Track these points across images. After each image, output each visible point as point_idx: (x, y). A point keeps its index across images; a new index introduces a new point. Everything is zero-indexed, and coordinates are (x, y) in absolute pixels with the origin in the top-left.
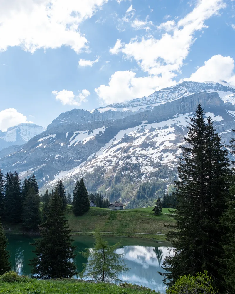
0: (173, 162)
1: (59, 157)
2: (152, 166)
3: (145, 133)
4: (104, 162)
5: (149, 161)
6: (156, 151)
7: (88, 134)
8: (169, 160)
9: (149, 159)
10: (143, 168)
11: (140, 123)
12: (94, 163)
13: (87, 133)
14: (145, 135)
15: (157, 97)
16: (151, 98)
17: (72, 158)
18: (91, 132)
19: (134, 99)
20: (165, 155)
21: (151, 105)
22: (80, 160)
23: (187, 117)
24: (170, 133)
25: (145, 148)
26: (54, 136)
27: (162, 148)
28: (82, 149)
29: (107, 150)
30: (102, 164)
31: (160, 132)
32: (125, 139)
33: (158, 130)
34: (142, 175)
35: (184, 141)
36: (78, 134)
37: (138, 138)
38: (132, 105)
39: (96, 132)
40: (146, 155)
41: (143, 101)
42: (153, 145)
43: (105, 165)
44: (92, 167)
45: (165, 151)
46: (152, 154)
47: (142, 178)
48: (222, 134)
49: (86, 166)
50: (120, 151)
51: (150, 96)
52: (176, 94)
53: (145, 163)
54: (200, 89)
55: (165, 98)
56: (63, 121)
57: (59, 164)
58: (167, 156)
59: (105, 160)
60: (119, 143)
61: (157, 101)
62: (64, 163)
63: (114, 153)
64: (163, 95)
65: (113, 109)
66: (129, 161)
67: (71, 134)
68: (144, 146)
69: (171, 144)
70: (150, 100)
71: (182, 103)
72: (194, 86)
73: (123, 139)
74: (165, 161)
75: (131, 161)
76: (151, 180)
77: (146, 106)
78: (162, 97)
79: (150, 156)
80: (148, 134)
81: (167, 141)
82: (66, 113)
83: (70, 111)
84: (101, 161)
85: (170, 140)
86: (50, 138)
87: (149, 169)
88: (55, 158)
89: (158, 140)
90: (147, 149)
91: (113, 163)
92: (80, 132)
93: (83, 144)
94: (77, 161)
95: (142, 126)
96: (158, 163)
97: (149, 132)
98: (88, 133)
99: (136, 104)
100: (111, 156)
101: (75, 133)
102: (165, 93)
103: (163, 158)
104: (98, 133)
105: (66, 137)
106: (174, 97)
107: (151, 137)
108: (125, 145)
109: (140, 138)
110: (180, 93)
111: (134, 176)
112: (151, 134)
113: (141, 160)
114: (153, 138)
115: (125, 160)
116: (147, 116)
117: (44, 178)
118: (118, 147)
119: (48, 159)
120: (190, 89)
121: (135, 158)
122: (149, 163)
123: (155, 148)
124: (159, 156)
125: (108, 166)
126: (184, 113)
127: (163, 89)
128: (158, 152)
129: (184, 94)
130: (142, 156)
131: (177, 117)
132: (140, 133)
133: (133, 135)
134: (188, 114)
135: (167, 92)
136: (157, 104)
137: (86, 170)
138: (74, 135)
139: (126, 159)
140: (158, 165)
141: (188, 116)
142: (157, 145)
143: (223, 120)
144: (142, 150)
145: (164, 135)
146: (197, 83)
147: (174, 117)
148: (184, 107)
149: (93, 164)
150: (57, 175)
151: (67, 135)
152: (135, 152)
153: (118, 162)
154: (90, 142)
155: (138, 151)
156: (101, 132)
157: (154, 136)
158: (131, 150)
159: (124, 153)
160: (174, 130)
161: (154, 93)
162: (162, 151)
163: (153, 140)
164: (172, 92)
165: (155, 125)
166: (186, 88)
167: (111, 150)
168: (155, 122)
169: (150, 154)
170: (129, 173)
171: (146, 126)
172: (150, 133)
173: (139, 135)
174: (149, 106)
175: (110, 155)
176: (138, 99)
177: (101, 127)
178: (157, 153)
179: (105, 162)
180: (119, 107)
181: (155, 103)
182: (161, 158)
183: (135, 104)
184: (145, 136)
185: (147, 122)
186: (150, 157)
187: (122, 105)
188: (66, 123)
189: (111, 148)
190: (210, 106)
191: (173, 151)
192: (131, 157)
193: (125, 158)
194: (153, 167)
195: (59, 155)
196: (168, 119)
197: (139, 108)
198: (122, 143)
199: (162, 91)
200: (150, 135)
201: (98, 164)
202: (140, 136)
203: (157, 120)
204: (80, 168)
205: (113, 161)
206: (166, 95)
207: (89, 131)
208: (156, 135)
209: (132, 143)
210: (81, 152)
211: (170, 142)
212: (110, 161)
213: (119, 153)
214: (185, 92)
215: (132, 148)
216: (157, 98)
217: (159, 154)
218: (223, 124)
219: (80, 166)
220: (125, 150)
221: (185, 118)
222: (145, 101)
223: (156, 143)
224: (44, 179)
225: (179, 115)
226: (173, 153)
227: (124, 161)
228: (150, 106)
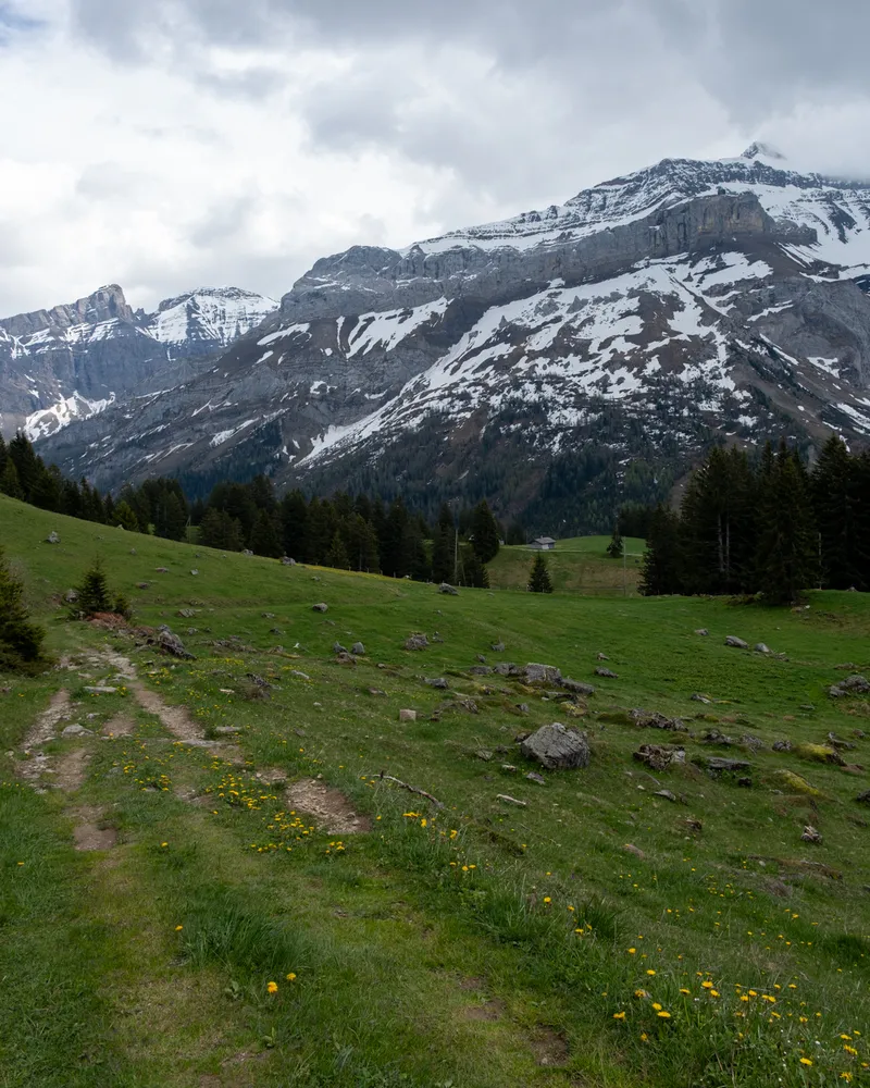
0: (636, 397)
1: (322, 388)
2: (579, 409)
3: (557, 314)
4: (450, 399)
5: (571, 396)
6: (589, 365)
7: (401, 322)
8: (626, 391)
9: (571, 390)
10: (557, 414)
11: (545, 287)
12: (422, 404)
13: (395, 316)
14: (557, 320)
15: (589, 206)
16: (572, 210)
17: (358, 390)
18: (407, 314)
19: (524, 215)
20: (613, 379)
21: (571, 230)
22: (381, 395)
23: (673, 266)
24: (628, 313)
25: (560, 358)
26: (304, 328)
27: (606, 356)
28: (385, 364)
29: (456, 364)
30: (442, 405)
31: (599, 312)
32: (506, 333)
33: (595, 307)
34: (555, 432)
35: (664, 338)
36: (371, 320)
37: (538, 329)
38: (518, 231)
39: (421, 315)
40: (564, 378)
41: (549, 220)
42: (582, 350)
43: (454, 407)
44: (415, 414)
45: (616, 362)
46: (579, 375)
47: (554, 443)
49: (399, 413)
50: (491, 367)
51: (569, 204)
52: (641, 196)
53: (561, 399)
54: (708, 180)
55: (612, 208)
56: (324, 283)
57: (323, 407)
58: (620, 381)
59: (450, 395)
60: (488, 345)
61: (589, 218)
62: (337, 405)
63: (474, 372)
64: (605, 199)
65: (465, 244)
66: (518, 394)
67: (351, 322)
68: (555, 351)
69: (631, 346)
70: (569, 215)
71: (658, 228)
72: (691, 173)
73: (498, 334)
74: (615, 393)
75: (524, 396)
76: (579, 448)
77: (557, 233)
78: (603, 207)
79: (575, 380)
80: (568, 318)
81: (618, 336)
82: (333, 258)
83: (343, 254)
84: (441, 398)
85: (627, 334)
86: (294, 334)
87: (573, 417)
88: (312, 391)
89: (595, 334)
90: (565, 361)
91: (474, 402)
92: (377, 315)
93: (388, 349)
94: (373, 397)
95: (549, 295)
96: (596, 399)
97: (568, 312)
98: (398, 319)
99: (529, 227)
100: (467, 383)
101: (361, 318)
102: (610, 194)
103: (611, 385)
104: (428, 318)
105: (339, 329)
106: (636, 207)
107: (575, 325)
108: (504, 349)
109: (545, 331)
110: (652, 195)
111: (532, 438)
112: (576, 316)
113: (548, 391)
114: (579, 330)
115: (505, 392)
116: (562, 266)
117: (285, 448)
118: (485, 355)
119: (291, 393)
120: (681, 183)
121: (533, 387)
122: (572, 399)
123: (586, 357)
124: (598, 381)
125: (459, 412)
126: (664, 256)
127: (604, 184)
128: (597, 368)
129: (663, 196)
130: (554, 380)
131: (647, 267)
132: (544, 315)
133: (527, 322)
134: (675, 258)
135: (617, 191)
136: (587, 226)
137: (400, 424)
138: (361, 323)
139: (509, 392)
140: (595, 405)
141: (677, 263)
142: (593, 349)
143: (771, 273)
144: (550, 363)
145: (611, 320)
146: (700, 164)
147: (636, 266)
148: (664, 239)
149: (417, 405)
150: (319, 439)
151: (340, 325)
152: (532, 368)
153: (488, 399)
154: (406, 343)
155: (541, 366)
156: (434, 315)
157: (583, 324)
158: (523, 364)
159: (502, 375)
160: (638, 304)
161: (579, 196)
162: (606, 366)
163: (582, 336)
164: (631, 192)
165: (586, 292)
166: (671, 179)
167: (466, 365)
168: (584, 283)
169: (574, 376)
170: (518, 430)
171: (561, 293)
172: (571, 316)
173: (540, 320)
174: (566, 232)
175: (463, 380)
176: (534, 212)
177: (437, 298)
178: (592, 371)
179: (452, 401)
180: (481, 237)
181: (582, 225)
182: (604, 384)
183: (526, 227)
184: (560, 325)
185: (563, 283)
186: (575, 384)
187: (490, 232)
188: (332, 287)
189: (466, 358)
190: (735, 234)
191: (636, 363)
192: (523, 384)
193: (507, 389)
194: (584, 410)
195: (322, 382)
196: (621, 274)
197: (539, 238)
198: (495, 344)
199: (603, 187)
200: (573, 320)
201: (433, 404)
202: (545, 324)
203: (591, 277)
204: (383, 416)
205: (475, 395)
206: (614, 201)
207: (401, 311)
208: (590, 320)
209: (522, 345)
210: (383, 372)
211: (628, 339)
212: (465, 397)
213: (487, 376)
214: (669, 193)
215: (525, 358)
216: (588, 210)
217: (598, 375)
218: (770, 284)
219: (382, 410)
220: (502, 365)
221: (670, 270)
222: (556, 218)
223: (589, 342)
224: (285, 450)
225: (652, 261)
226: (635, 370)
227: (505, 396)
228: (570, 233)
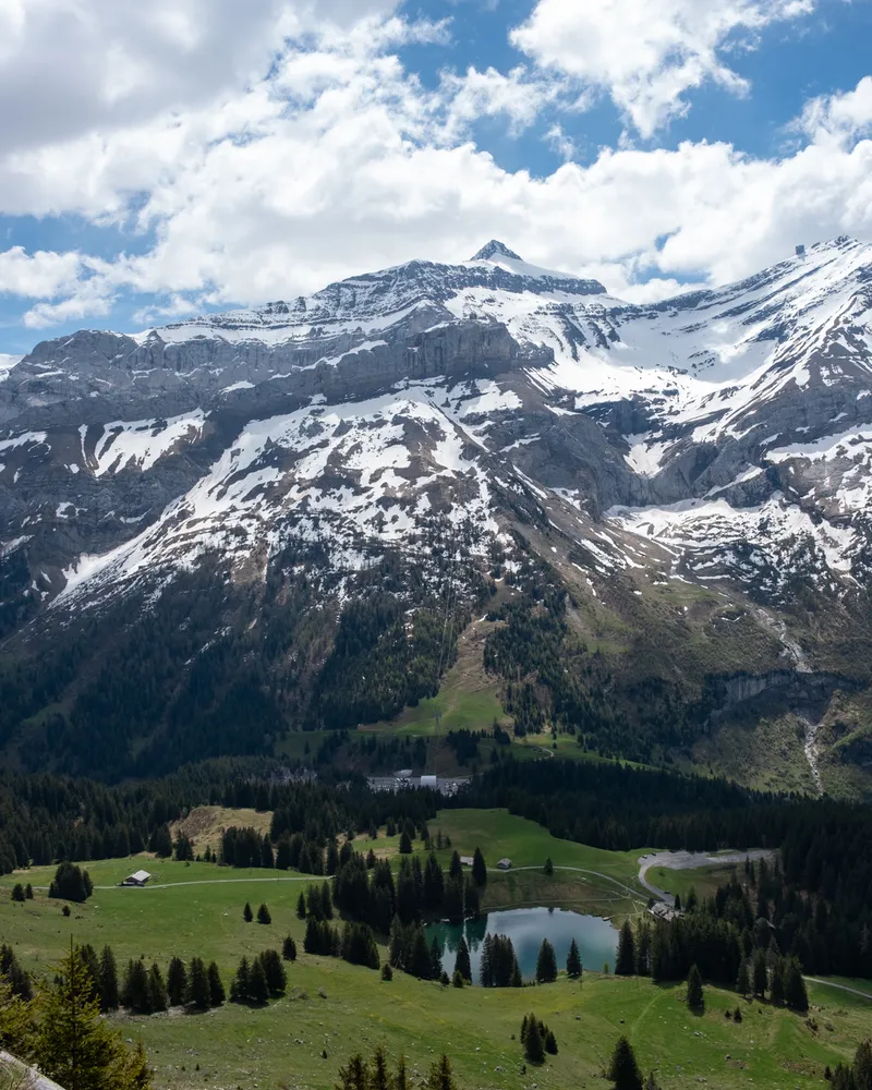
0: (412, 539)
1: (69, 511)
2: (360, 551)
3: (323, 436)
4: (224, 533)
5: (349, 535)
6: (361, 500)
7: (154, 435)
8: (401, 531)
9: (349, 528)
10: (338, 555)
11: (306, 403)
12: (193, 537)
13: (146, 428)
14: (324, 444)
15: (338, 300)
16: (321, 303)
17: (112, 513)
18: (160, 426)
19: (270, 304)
20: (388, 516)
21: (322, 326)
22: (139, 519)
23: (432, 389)
24: (394, 442)
25: (332, 490)
26: (41, 437)
27: (378, 492)
28: (142, 485)
29: (221, 487)
30: (216, 541)
31: (365, 436)
32: (272, 454)
33: (361, 431)
34: (339, 576)
35: (431, 474)
36: (119, 430)
37: (306, 453)
38: (265, 323)
39: (177, 428)
40: (339, 514)
41: (298, 313)
42: (352, 481)
43: (229, 543)
44: (187, 549)
45: (386, 502)
46: (355, 511)
47: (339, 589)
48: (521, 444)
49: (166, 545)
50: (261, 496)
51: (317, 297)
52: (390, 299)
53: (340, 539)
54: (454, 287)
55: (362, 306)
56: (48, 371)
57: (73, 533)
58: (395, 519)
59: (223, 528)
60: (253, 467)
61: (339, 313)
62: (88, 530)
63: (243, 500)
64: (354, 295)
65: (209, 334)
66: (295, 531)
67: (95, 433)
68: (328, 482)
69: (401, 480)
70: (318, 309)
71: (416, 349)
72: (439, 278)
73: (263, 455)
74: (390, 535)
75: (302, 533)
76: (365, 596)
77: (306, 329)
78: (352, 304)
79: (351, 516)
80: (335, 442)
81: (387, 468)
82: (56, 343)
83: (68, 338)
84: (214, 531)
85: (396, 465)
86: (28, 444)
87: (357, 562)
88: (58, 515)
89: (365, 463)
90: (338, 493)
91: (251, 539)
92: (125, 425)
93: (145, 467)
94: (129, 521)
95: (312, 413)
96: (373, 539)
97: (334, 435)
98: (151, 431)
99: (277, 319)
100: (239, 514)
101: (107, 427)
102: (359, 291)
103: (386, 523)
104: (185, 432)
105: (83, 440)
106: (386, 308)
107: (344, 451)
108: (272, 475)
109: (313, 456)
110: (402, 298)
111: (317, 582)
112: (343, 441)
113: (327, 530)
114: (348, 457)
115: (282, 528)
116: (323, 382)
117: (34, 582)
118: (251, 481)
119: (33, 517)
120: (430, 290)
121: (310, 524)
122: (351, 539)
123: (359, 491)
124: (373, 519)
125: (236, 550)
126: (422, 377)
127: (353, 278)
128: (371, 504)
129: (413, 301)
130: (330, 516)
131: (407, 388)
132: (310, 436)
133: (292, 443)
134: (432, 381)
135: (366, 287)
136: (337, 324)
137: (171, 560)
138: (108, 434)
139: (286, 528)
140: (375, 547)
141: (434, 386)
142: (364, 482)
143: (520, 406)
144: (323, 495)
145: (378, 448)
146: (445, 268)
147: (396, 386)
148: (422, 361)
149: (186, 537)
150: (72, 571)
151: (83, 435)
152: (305, 502)
153: (265, 536)
154: (165, 462)
155: (314, 498)
156: (191, 429)
157: (351, 452)
158: (293, 493)
159: (275, 505)
160: (403, 433)
161: (328, 289)
162: (379, 502)
163: (351, 464)
164: (381, 291)
165: (354, 412)
166: (420, 282)
167: (233, 489)
168: (346, 401)
169: (350, 512)
170: (302, 574)
171: (323, 410)
172: (338, 441)
173: (307, 443)
174: (317, 327)
175: (234, 509)
176: (282, 302)
177: (192, 409)
178: (367, 507)
179: (227, 536)
180: (225, 327)
181: (331, 322)
182: (379, 523)
183: (274, 318)
184: (328, 451)
185: (325, 399)
186: (352, 522)
187: (234, 321)
188: (59, 376)
189: (232, 480)
190: (486, 359)
191: (408, 502)
192: (299, 519)
193: (283, 524)
194: (364, 552)
195: (69, 504)
196: (383, 394)
197: (286, 334)
198: (261, 467)
199: (353, 283)
200: (341, 446)
201: (205, 538)
202: (312, 447)
203: (353, 396)
204: (145, 546)
205: (251, 530)
206: (366, 299)
207: (152, 421)
208: (357, 448)
209: (292, 471)
210: (141, 494)
211: (398, 472)
212: (240, 532)
213: (259, 505)
214: (418, 299)
215: (296, 487)
216: (338, 306)
217: (372, 512)
218: (520, 417)
219: (142, 538)
220: (274, 494)
221: (428, 392)
222: (305, 311)
223: (359, 473)
224: (34, 586)
225: (411, 382)
226: (408, 508)
227: (282, 532)
228: (320, 329)
